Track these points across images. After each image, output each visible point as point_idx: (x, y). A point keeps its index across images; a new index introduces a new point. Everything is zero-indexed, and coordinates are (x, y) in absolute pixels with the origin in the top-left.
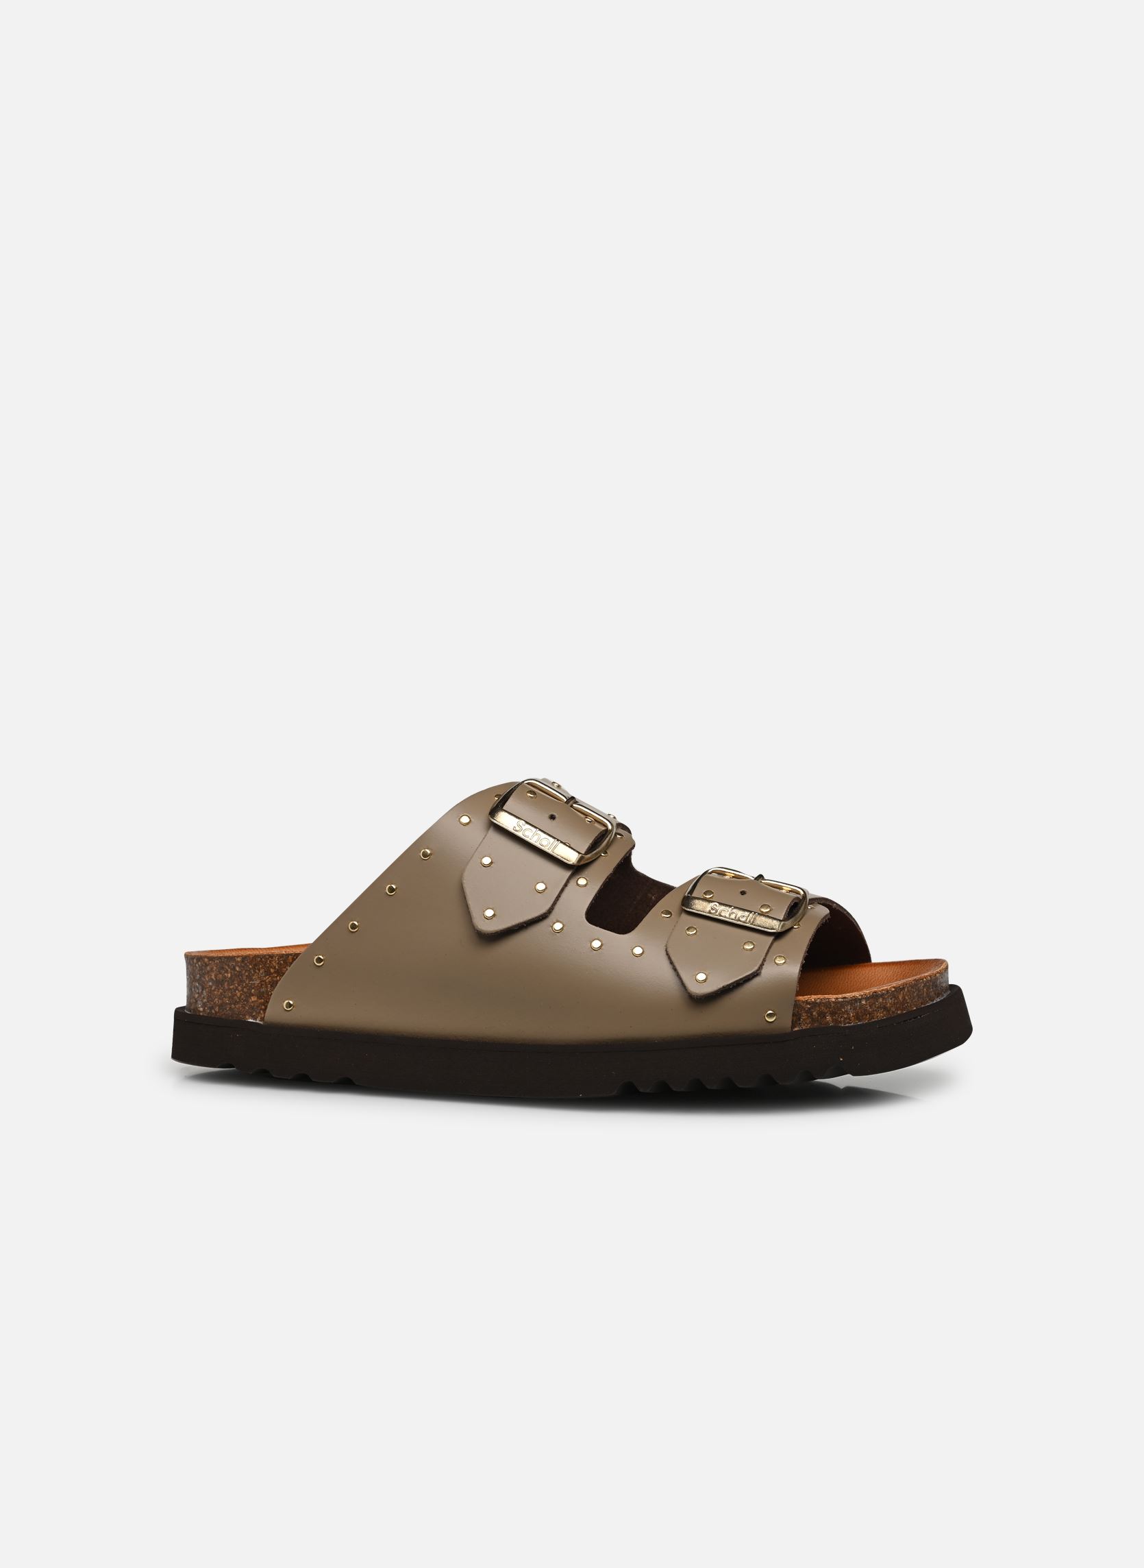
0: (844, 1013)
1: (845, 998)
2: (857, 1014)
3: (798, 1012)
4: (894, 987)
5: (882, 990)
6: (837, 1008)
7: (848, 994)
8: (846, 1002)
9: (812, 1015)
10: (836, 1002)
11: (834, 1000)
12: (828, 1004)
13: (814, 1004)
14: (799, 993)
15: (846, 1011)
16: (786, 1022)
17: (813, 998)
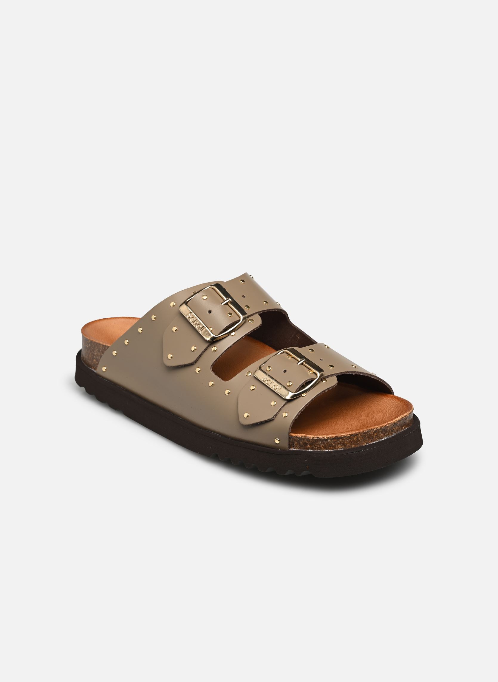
0: (317, 445)
1: (318, 438)
2: (325, 446)
3: (292, 441)
4: (350, 434)
5: (341, 436)
6: (313, 443)
7: (320, 436)
8: (319, 440)
9: (300, 443)
10: (313, 439)
11: (311, 438)
12: (309, 440)
13: (301, 439)
14: (292, 432)
15: (319, 444)
16: (285, 445)
17: (300, 435)
